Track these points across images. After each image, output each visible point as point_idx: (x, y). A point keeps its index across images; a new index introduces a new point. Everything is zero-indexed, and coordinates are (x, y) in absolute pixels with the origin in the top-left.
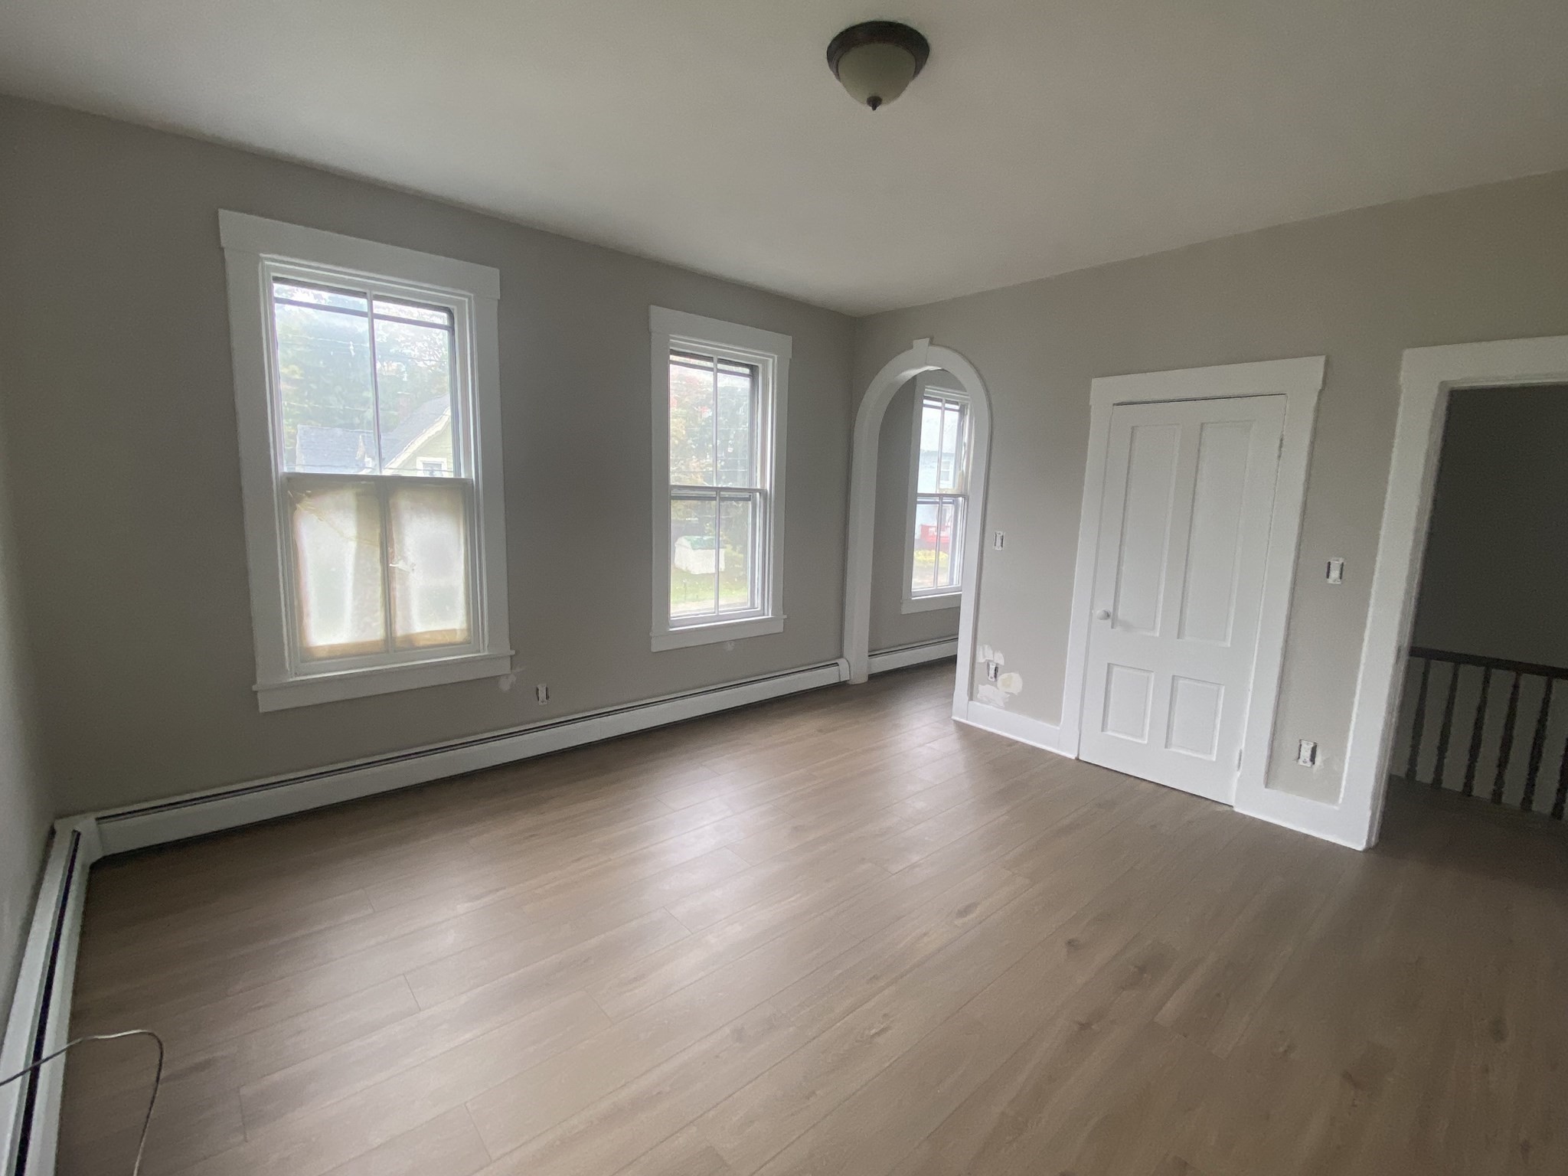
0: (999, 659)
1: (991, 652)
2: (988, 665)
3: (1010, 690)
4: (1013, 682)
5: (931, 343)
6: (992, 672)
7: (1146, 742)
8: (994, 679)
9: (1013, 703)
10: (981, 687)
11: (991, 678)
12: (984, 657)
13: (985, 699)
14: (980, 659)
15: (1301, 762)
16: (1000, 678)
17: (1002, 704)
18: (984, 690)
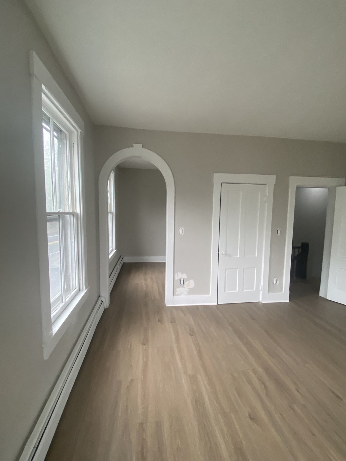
0: (185, 276)
1: (181, 274)
2: (180, 280)
3: (190, 287)
4: (191, 284)
5: (143, 147)
6: (182, 282)
7: (237, 291)
8: (183, 285)
9: (191, 292)
10: (177, 289)
11: (182, 284)
12: (178, 276)
13: (179, 293)
14: (177, 278)
15: (274, 284)
16: (185, 284)
17: (187, 293)
18: (178, 290)
